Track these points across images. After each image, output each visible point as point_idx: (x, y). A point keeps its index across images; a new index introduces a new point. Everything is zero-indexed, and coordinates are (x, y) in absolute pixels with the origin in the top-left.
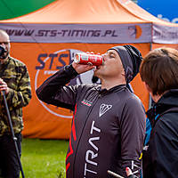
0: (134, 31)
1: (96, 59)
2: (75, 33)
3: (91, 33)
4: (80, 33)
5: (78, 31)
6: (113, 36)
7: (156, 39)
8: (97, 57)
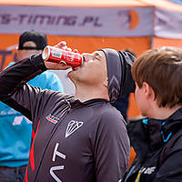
0: (126, 18)
1: (73, 57)
2: (39, 20)
3: (62, 20)
4: (46, 20)
5: (43, 17)
6: (96, 25)
7: (160, 31)
8: (74, 55)
